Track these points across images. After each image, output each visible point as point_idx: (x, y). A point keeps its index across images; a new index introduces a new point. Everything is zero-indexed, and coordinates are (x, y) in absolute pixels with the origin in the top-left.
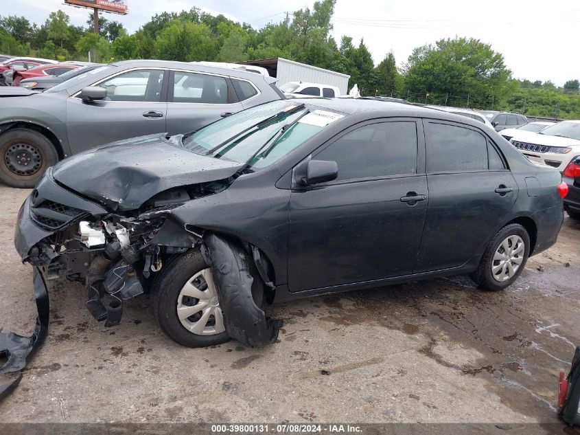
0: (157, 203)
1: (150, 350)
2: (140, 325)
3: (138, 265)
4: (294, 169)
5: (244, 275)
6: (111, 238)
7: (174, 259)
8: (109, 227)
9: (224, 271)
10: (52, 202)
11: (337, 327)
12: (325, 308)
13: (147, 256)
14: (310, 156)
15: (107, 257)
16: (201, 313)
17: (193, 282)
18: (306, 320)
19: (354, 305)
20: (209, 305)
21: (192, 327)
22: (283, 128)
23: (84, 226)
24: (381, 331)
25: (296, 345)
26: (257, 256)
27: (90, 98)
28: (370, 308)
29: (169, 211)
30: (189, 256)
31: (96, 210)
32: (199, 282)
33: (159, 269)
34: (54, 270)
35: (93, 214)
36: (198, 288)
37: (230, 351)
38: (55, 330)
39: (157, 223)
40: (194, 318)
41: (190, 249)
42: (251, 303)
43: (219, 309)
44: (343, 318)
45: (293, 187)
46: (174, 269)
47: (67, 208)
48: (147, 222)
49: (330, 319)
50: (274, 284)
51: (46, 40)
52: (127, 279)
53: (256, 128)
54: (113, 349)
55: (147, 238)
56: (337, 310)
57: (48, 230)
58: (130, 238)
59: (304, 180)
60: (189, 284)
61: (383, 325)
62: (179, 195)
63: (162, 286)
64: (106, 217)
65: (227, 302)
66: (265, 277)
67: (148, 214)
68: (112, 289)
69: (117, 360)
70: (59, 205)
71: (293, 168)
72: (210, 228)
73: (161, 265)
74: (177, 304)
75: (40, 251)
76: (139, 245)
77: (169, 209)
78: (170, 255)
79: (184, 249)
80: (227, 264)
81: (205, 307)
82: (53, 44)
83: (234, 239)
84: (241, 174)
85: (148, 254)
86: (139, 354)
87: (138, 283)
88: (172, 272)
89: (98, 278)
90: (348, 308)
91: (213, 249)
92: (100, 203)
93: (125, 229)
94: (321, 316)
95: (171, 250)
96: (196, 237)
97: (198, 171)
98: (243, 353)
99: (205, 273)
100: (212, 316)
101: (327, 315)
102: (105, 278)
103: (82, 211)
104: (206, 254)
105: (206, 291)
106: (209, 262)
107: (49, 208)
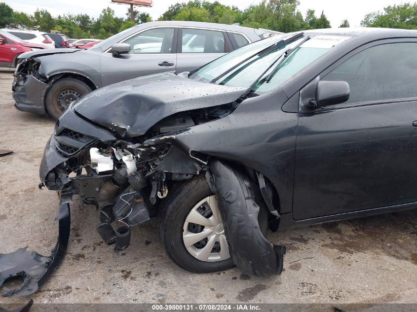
0: (163, 129)
1: (157, 274)
2: (150, 246)
3: (146, 191)
4: (301, 92)
5: (250, 203)
6: (119, 164)
7: (180, 185)
8: (118, 154)
9: (229, 199)
10: (70, 131)
11: (341, 255)
12: (325, 233)
13: (153, 183)
14: (318, 78)
15: (115, 182)
16: (206, 240)
17: (198, 209)
18: (308, 246)
19: (353, 231)
20: (214, 232)
21: (198, 254)
22: (286, 53)
23: (94, 153)
24: (388, 261)
25: (302, 275)
26: (262, 183)
27: (118, 52)
28: (370, 234)
29: (174, 137)
30: (194, 183)
31: (105, 136)
32: (204, 208)
33: (165, 195)
34: (68, 195)
35: (102, 140)
36: (203, 215)
37: (235, 278)
38: (74, 248)
39: (162, 150)
40: (200, 245)
41: (195, 176)
42: (259, 234)
43: (224, 236)
44: (346, 245)
45: (300, 110)
46: (180, 196)
47: (81, 135)
48: (153, 148)
49: (333, 246)
50: (279, 213)
51: (100, 28)
52: (134, 205)
53: (257, 57)
54: (123, 271)
55: (154, 164)
56: (337, 236)
57: (65, 156)
58: (137, 165)
59: (314, 102)
60: (194, 211)
61: (389, 254)
62: (184, 122)
63: (168, 213)
64: (115, 144)
65: (233, 232)
66: (270, 205)
67: (153, 140)
68: (120, 214)
69: (126, 284)
70: (75, 133)
71: (300, 90)
72: (214, 155)
73: (167, 192)
74: (183, 231)
75: (57, 176)
76: (146, 172)
77: (173, 134)
78: (176, 181)
79: (189, 176)
80: (232, 192)
81: (211, 234)
82: (104, 31)
83: (238, 166)
84: (245, 98)
85: (154, 180)
86: (147, 279)
87: (144, 210)
88: (178, 198)
89: (108, 204)
90: (348, 233)
91: (218, 176)
92: (109, 130)
93: (131, 155)
94: (322, 243)
95: (177, 177)
96: (201, 164)
97: (202, 96)
98: (249, 282)
99: (210, 200)
100: (217, 243)
101: (328, 241)
102: (115, 203)
103: (93, 138)
104: (211, 182)
105: (210, 218)
106: (214, 189)
107: (67, 136)
